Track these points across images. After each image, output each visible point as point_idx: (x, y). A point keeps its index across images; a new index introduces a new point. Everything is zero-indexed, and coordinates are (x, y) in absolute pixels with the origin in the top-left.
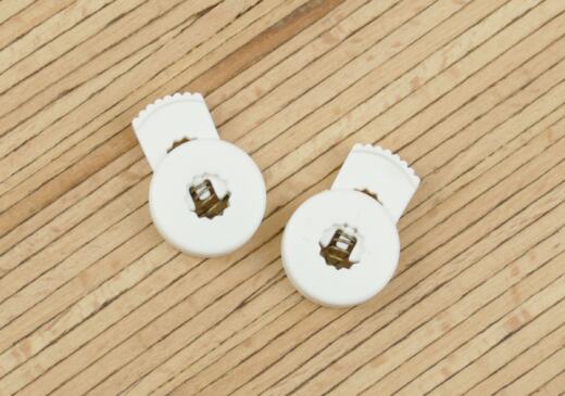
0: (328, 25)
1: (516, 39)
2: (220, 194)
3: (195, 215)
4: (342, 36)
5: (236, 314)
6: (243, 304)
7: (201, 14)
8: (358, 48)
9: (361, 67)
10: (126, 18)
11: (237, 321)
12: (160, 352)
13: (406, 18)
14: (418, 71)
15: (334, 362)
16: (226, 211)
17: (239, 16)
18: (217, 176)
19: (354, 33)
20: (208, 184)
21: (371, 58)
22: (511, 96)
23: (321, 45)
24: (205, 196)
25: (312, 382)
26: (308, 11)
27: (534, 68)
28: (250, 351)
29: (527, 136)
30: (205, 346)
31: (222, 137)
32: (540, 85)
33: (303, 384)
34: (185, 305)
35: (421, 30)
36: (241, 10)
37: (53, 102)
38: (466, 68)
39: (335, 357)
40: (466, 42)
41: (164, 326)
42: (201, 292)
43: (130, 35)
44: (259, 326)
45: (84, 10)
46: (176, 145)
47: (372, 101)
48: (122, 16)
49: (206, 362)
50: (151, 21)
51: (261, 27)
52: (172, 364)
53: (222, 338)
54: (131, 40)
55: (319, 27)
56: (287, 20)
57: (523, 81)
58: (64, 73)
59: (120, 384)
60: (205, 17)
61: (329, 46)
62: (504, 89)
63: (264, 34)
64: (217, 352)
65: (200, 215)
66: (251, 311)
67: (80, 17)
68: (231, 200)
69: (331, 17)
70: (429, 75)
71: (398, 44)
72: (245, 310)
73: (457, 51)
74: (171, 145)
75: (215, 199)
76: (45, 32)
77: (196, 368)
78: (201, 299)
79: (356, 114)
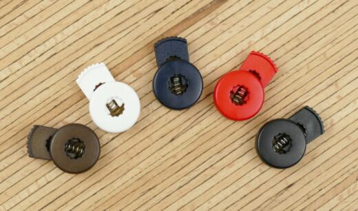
0: (212, 17)
1: (295, 24)
2: (120, 105)
3: (110, 116)
4: (218, 22)
5: (169, 144)
6: (172, 140)
7: (157, 11)
8: (225, 28)
10: (124, 13)
11: (170, 147)
12: (136, 160)
13: (246, 15)
14: (251, 38)
15: (212, 166)
16: (124, 112)
17: (173, 13)
18: (117, 97)
19: (223, 21)
20: (114, 101)
21: (231, 32)
22: (292, 50)
23: (209, 26)
24: (114, 106)
25: (202, 174)
26: (204, 11)
27: (302, 37)
28: (175, 160)
29: (298, 68)
30: (156, 157)
31: (116, 80)
32: (305, 45)
33: (199, 175)
34: (147, 140)
35: (253, 20)
36: (174, 10)
37: (91, 49)
38: (272, 37)
39: (212, 163)
40: (272, 26)
41: (138, 149)
42: (155, 134)
43: (126, 20)
44: (179, 149)
45: (105, 9)
46: (97, 87)
47: (231, 51)
48: (122, 12)
49: (156, 165)
50: (135, 14)
51: (183, 17)
52: (141, 165)
53: (163, 155)
54: (126, 22)
55: (208, 18)
56: (194, 15)
57: (297, 43)
58: (96, 37)
59: (118, 174)
60: (158, 13)
61: (212, 27)
62: (289, 47)
63: (184, 21)
64: (161, 160)
65: (113, 116)
66: (176, 143)
67: (103, 12)
68: (125, 107)
69: (214, 14)
70: (256, 40)
71: (243, 26)
72: (174, 142)
73: (268, 30)
74: (94, 88)
75: (118, 108)
76: (88, 19)
77: (152, 167)
78: (155, 137)
79: (224, 56)
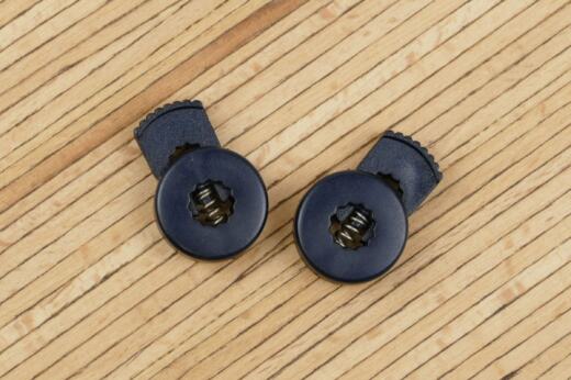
9: (358, 42)
